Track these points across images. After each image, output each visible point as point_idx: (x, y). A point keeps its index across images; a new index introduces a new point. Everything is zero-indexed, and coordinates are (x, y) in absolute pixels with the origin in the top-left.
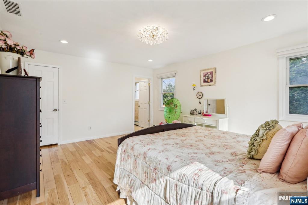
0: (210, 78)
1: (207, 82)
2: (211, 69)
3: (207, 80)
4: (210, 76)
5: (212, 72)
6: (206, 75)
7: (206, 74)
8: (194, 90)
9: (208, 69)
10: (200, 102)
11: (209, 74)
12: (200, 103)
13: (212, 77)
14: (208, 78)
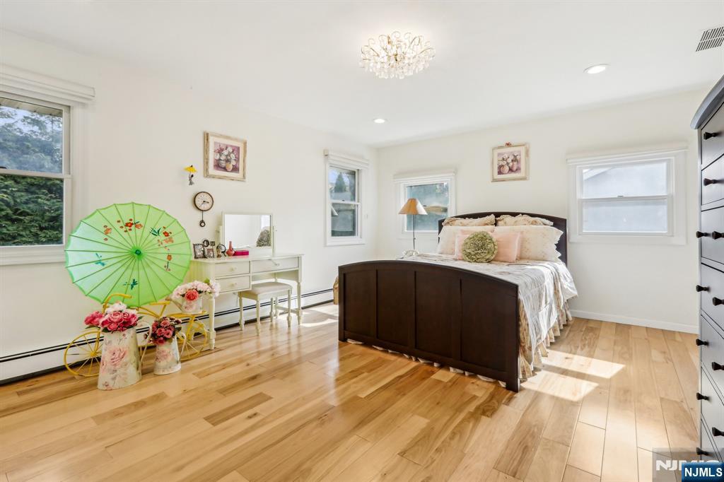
0: (233, 163)
1: (225, 169)
2: (236, 139)
3: (223, 164)
4: (233, 156)
5: (238, 148)
6: (222, 150)
7: (224, 147)
8: (191, 183)
9: (228, 138)
10: (202, 221)
11: (230, 149)
12: (202, 223)
13: (237, 160)
14: (228, 161)
